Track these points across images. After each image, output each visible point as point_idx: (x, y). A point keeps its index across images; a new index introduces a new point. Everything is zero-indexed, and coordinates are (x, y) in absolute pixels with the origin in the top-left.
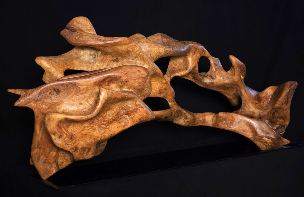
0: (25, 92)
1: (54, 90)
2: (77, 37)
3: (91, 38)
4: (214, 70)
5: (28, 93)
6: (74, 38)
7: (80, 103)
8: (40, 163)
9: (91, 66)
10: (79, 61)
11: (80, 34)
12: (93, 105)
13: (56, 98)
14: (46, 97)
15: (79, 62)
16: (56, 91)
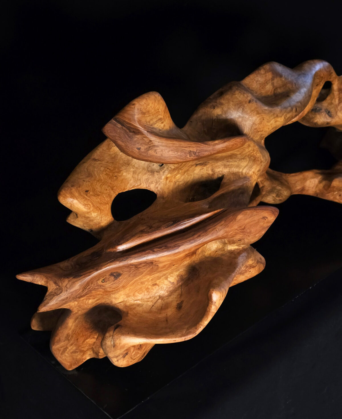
0: (55, 283)
1: (112, 274)
2: (142, 148)
3: (172, 150)
4: (337, 101)
5: (63, 289)
6: (137, 148)
7: (153, 284)
8: (67, 354)
9: (155, 179)
10: (132, 169)
11: (151, 141)
12: (175, 282)
13: (112, 284)
14: (96, 287)
15: (132, 173)
16: (114, 275)
